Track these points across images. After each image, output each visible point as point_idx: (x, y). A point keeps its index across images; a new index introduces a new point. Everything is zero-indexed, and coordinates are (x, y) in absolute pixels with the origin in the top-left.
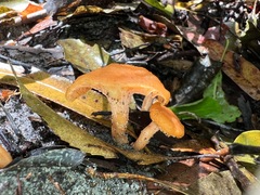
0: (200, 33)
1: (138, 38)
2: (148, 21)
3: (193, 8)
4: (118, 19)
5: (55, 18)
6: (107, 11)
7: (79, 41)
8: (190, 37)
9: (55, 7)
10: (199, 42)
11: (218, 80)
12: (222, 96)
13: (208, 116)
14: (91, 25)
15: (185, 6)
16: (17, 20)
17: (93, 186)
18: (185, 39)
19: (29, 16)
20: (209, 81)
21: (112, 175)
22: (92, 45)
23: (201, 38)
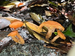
0: (66, 12)
1: (49, 13)
2: (51, 9)
3: (63, 5)
4: (44, 8)
5: (27, 7)
6: (42, 6)
7: (34, 13)
8: (63, 13)
9: (28, 4)
10: (65, 15)
11: (71, 26)
12: (72, 30)
13: (68, 35)
14: (37, 9)
15: (61, 5)
16: (17, 7)
17: (45, 49)
18: (62, 14)
19: (20, 6)
20: (68, 26)
21: (49, 47)
22: (38, 15)
23: (66, 14)
